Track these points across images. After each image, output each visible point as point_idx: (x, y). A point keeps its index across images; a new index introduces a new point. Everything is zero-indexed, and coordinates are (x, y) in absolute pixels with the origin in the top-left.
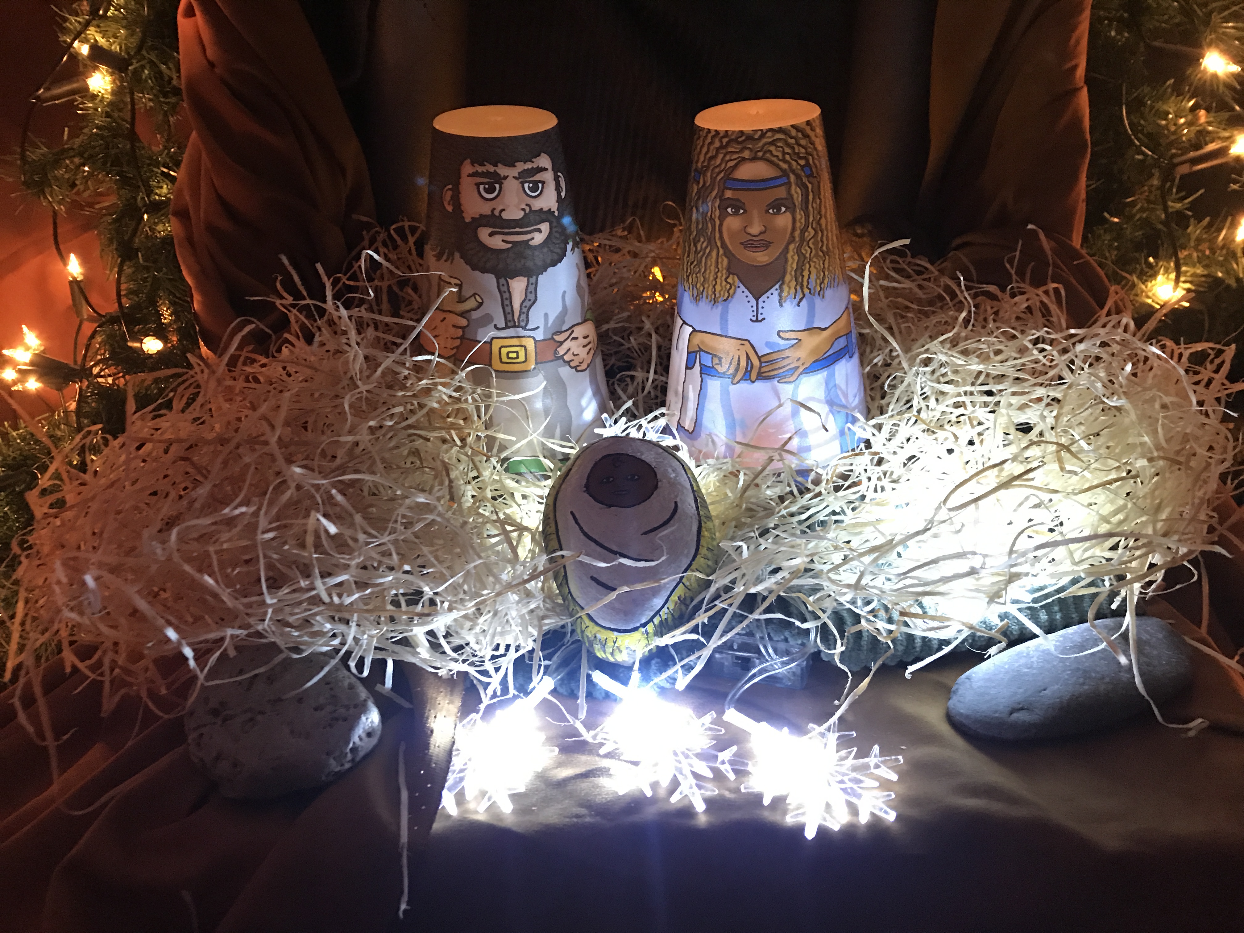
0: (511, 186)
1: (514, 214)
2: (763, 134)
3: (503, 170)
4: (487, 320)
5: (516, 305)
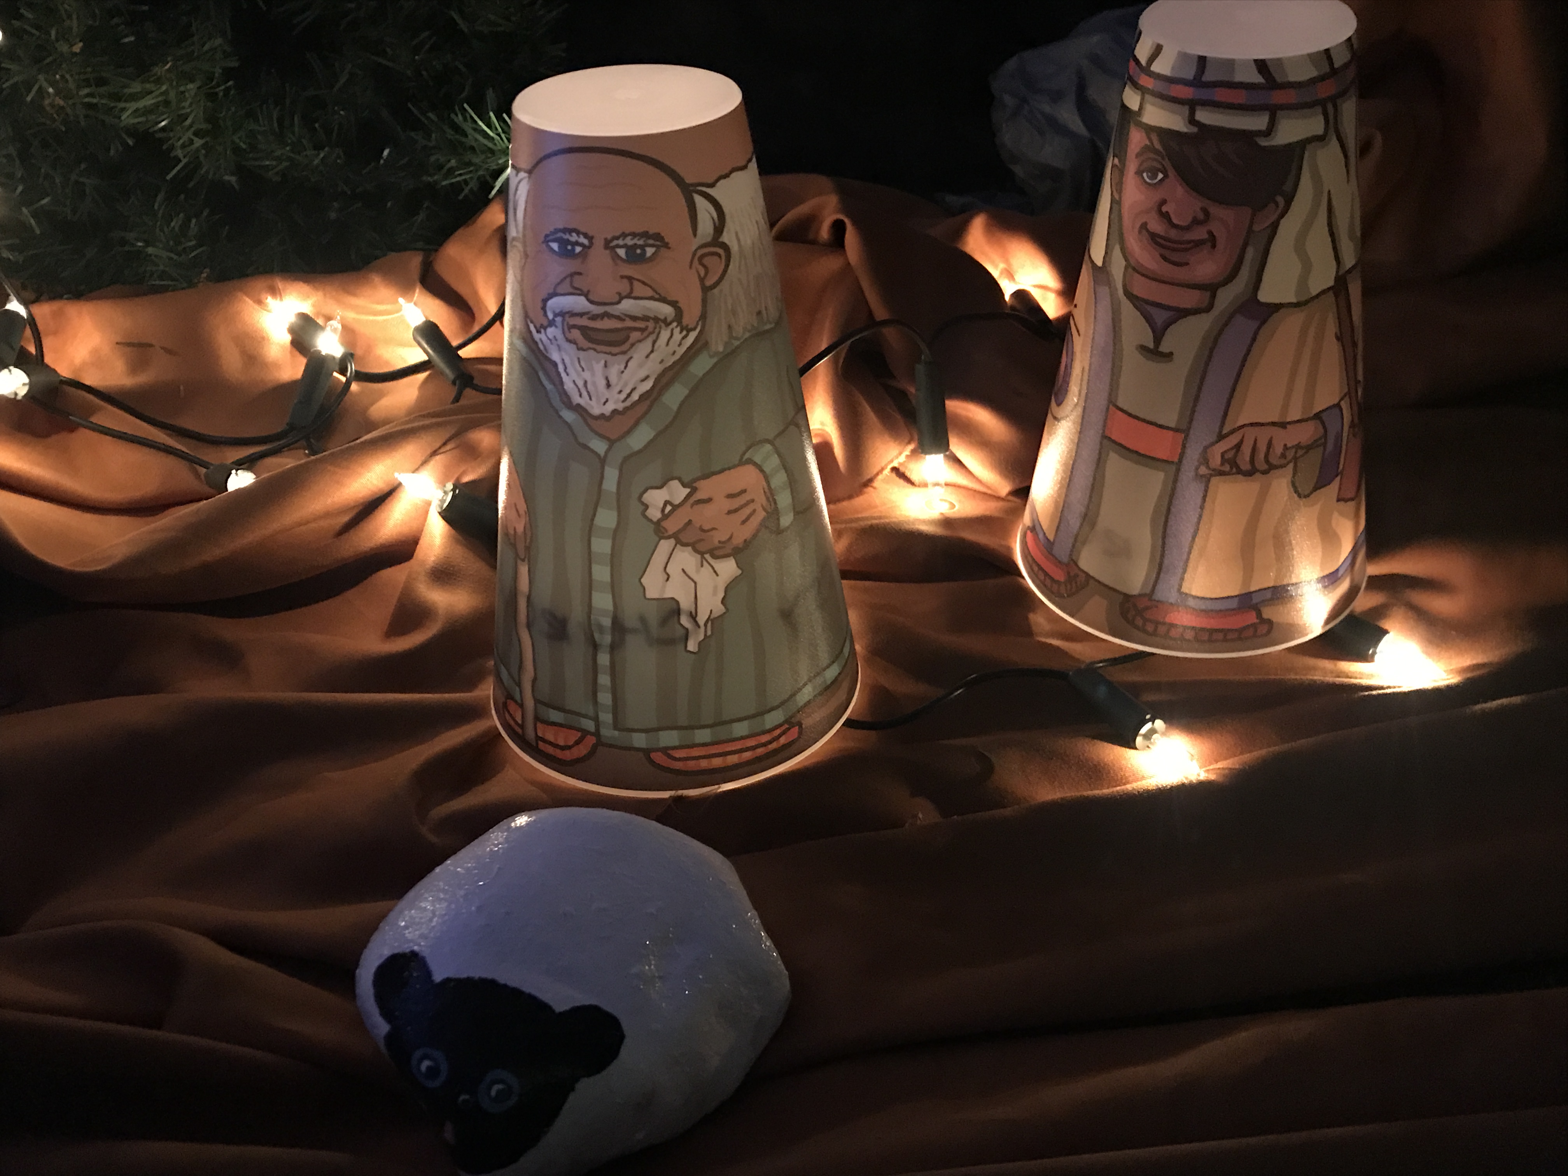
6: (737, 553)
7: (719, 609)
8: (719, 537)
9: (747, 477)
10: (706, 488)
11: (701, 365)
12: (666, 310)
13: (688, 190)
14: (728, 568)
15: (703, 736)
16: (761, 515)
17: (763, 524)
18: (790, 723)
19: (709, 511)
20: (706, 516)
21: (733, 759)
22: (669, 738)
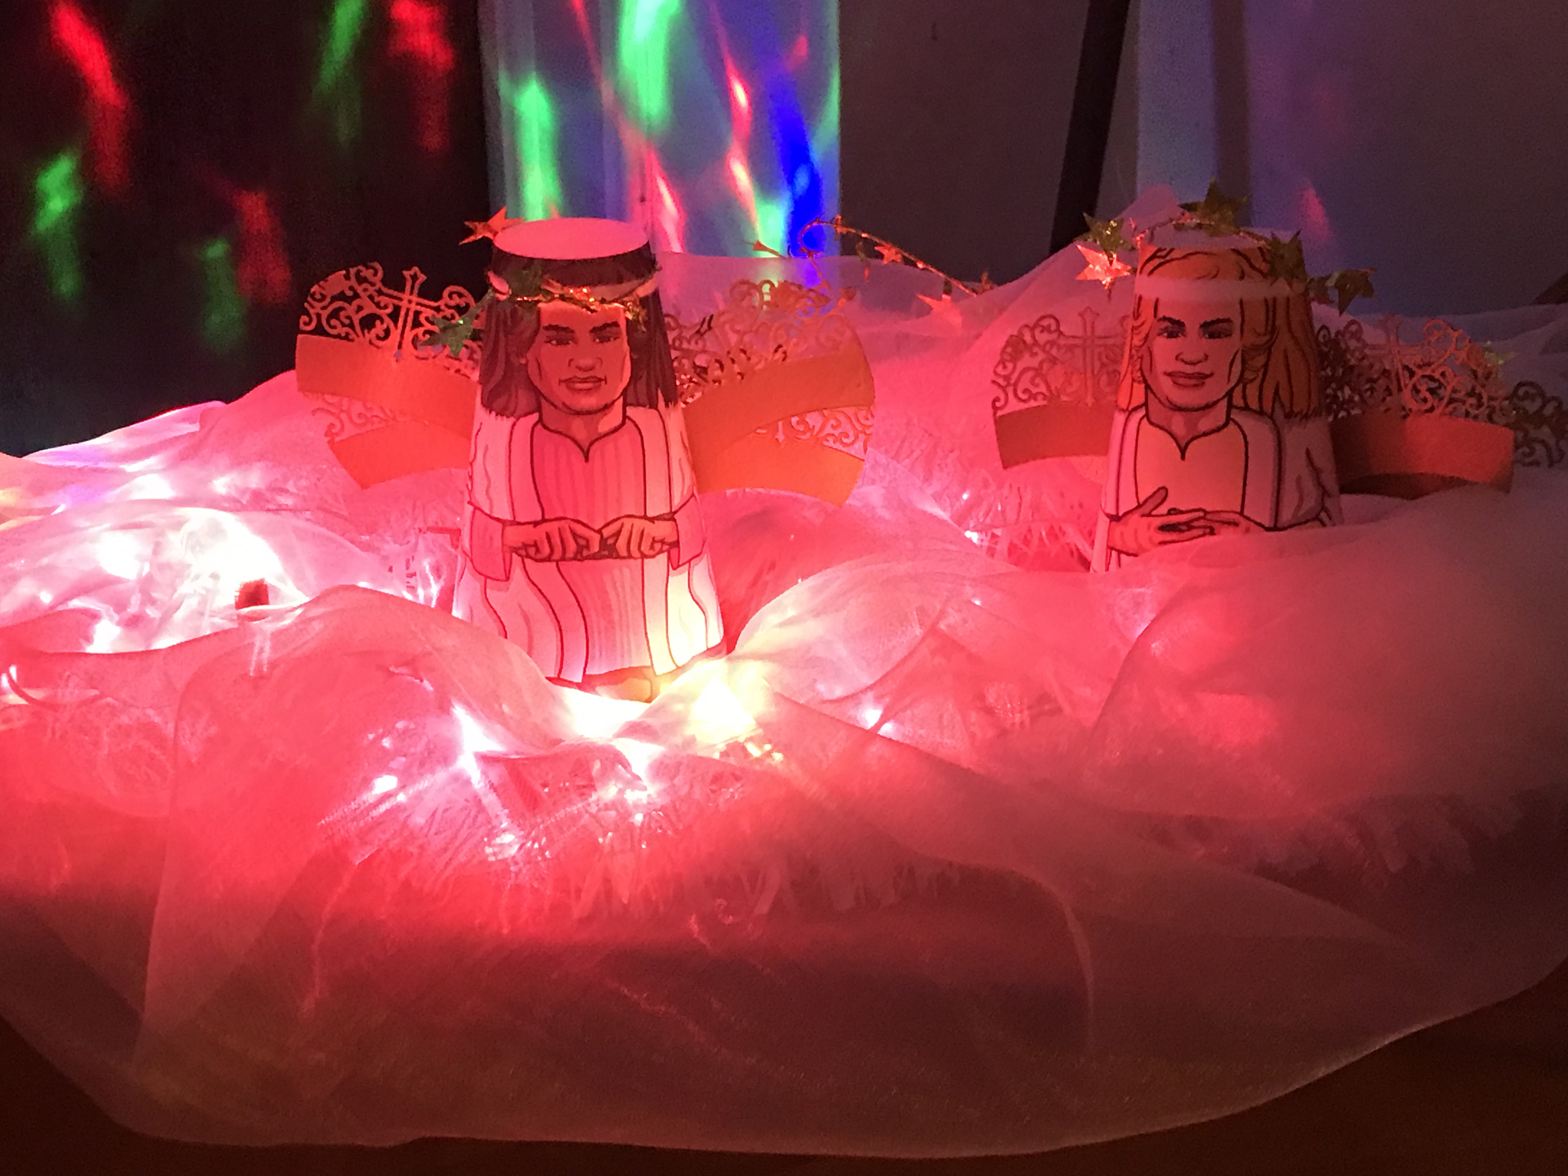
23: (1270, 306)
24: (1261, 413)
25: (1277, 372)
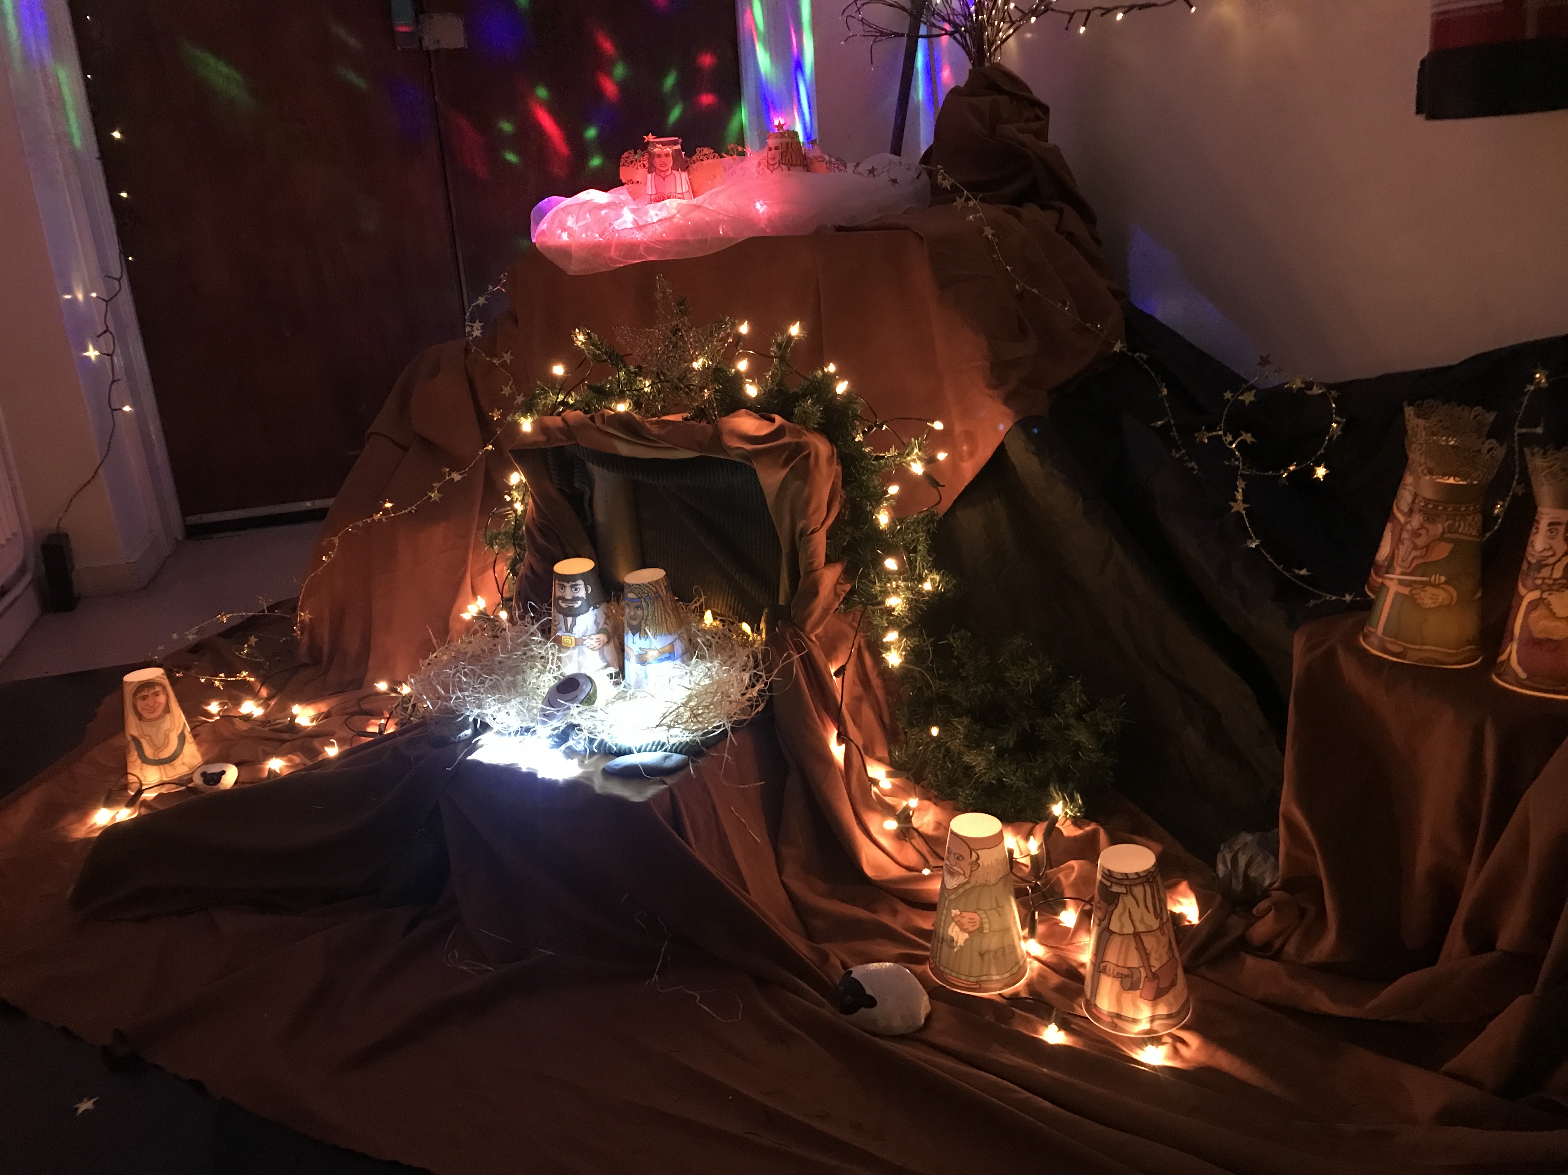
0: (568, 589)
1: (569, 597)
2: (633, 585)
3: (565, 584)
4: (561, 629)
5: (569, 626)
6: (969, 933)
7: (963, 945)
8: (965, 927)
9: (975, 916)
10: (964, 914)
11: (968, 886)
12: (962, 872)
13: (971, 850)
14: (966, 936)
15: (954, 974)
16: (977, 927)
17: (978, 929)
18: (977, 983)
19: (964, 919)
20: (964, 921)
21: (960, 984)
22: (947, 971)
23: (787, 144)
24: (785, 164)
25: (789, 157)
